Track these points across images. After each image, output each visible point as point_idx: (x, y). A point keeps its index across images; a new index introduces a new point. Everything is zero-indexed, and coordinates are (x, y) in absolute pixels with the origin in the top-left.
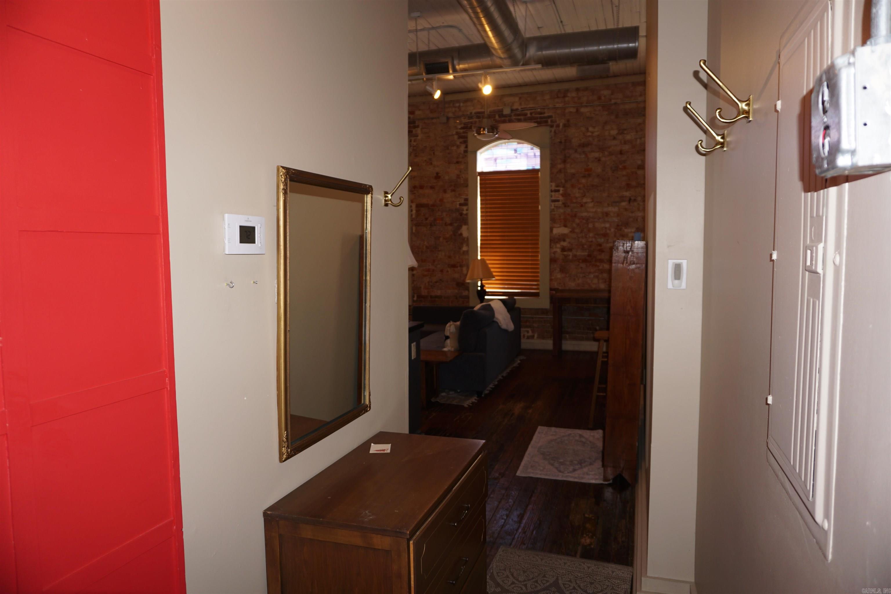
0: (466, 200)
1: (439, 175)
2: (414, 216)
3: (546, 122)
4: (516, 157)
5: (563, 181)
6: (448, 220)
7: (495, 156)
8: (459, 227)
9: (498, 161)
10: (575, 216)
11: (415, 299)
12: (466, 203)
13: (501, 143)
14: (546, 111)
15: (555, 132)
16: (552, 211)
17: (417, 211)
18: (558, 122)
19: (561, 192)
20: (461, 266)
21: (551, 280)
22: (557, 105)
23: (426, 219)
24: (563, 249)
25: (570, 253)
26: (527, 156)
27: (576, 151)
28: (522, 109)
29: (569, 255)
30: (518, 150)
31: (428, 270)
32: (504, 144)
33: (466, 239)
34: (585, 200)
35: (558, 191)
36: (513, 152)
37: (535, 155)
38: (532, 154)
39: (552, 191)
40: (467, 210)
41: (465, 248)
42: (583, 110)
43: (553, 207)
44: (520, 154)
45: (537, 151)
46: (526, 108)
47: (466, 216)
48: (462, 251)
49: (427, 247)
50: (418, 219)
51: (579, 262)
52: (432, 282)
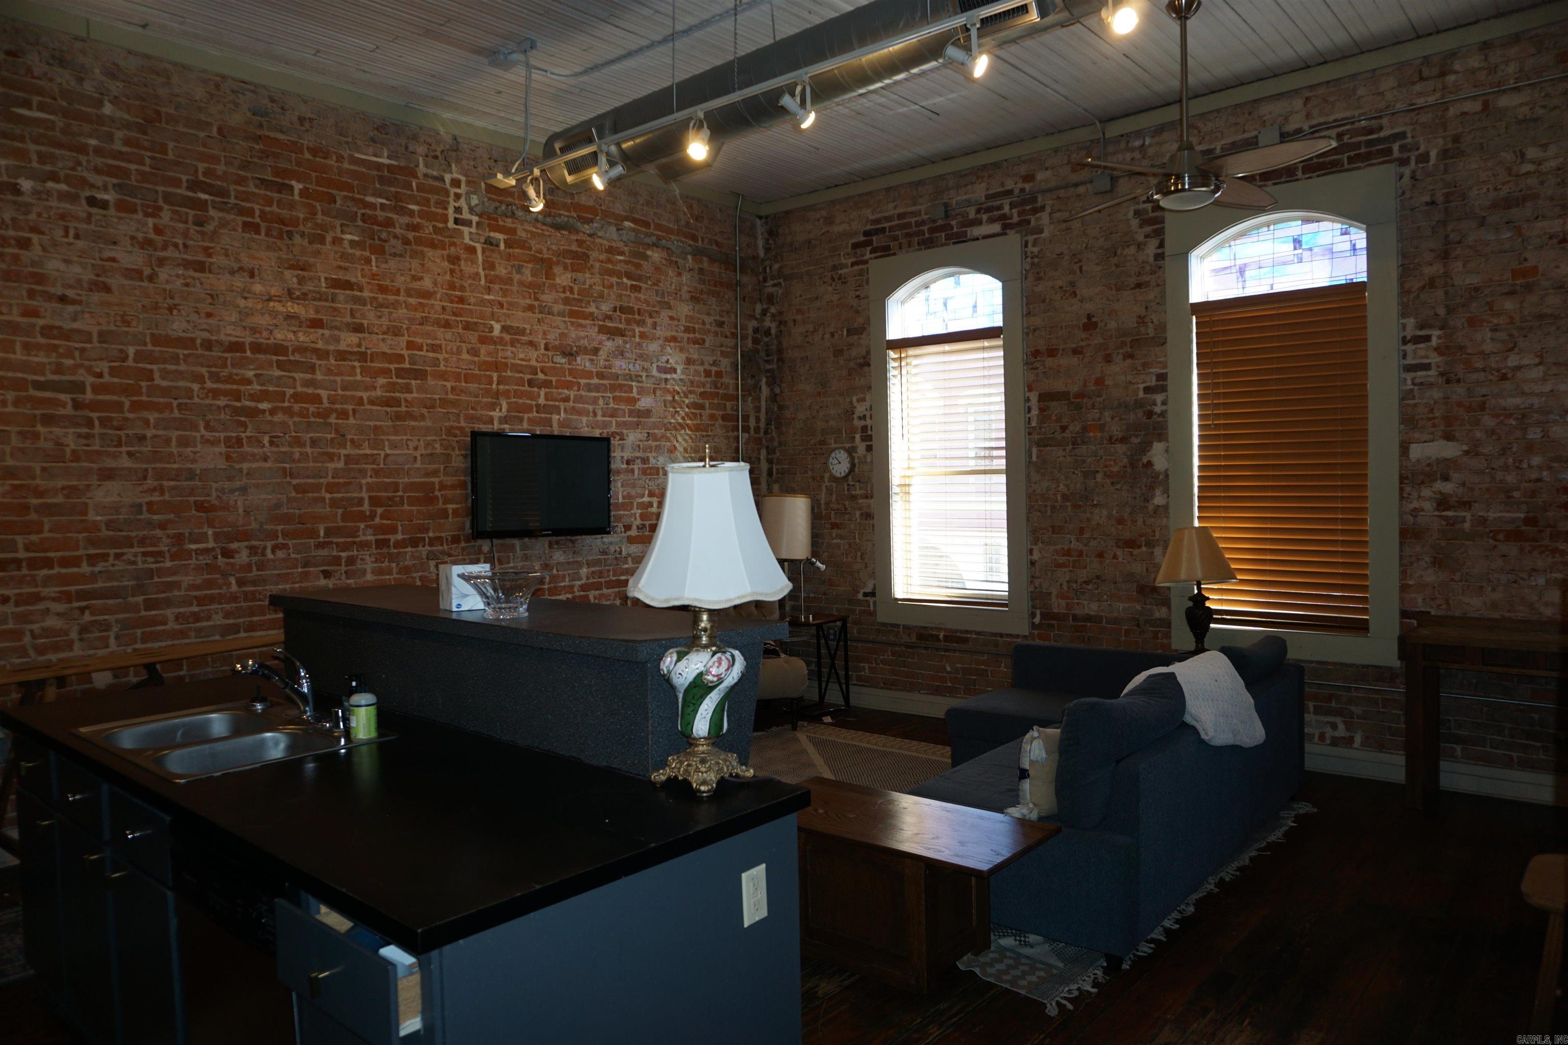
0: (1162, 377)
1: (1094, 319)
2: (1034, 424)
3: (1389, 151)
4: (1300, 261)
5: (1442, 311)
6: (1116, 429)
7: (1239, 262)
8: (1145, 447)
9: (1248, 274)
10: (1482, 407)
11: (1037, 620)
12: (1161, 385)
13: (1258, 227)
14: (1385, 121)
15: (1413, 177)
16: (1406, 396)
17: (1042, 410)
18: (1422, 149)
19: (1434, 342)
20: (1150, 544)
21: (1404, 588)
22: (1420, 102)
23: (1064, 429)
24: (1443, 503)
25: (1468, 515)
26: (1330, 252)
27: (1482, 222)
28: (1311, 127)
29: (1463, 520)
30: (1304, 239)
31: (1068, 553)
32: (1266, 229)
33: (1161, 477)
34: (1513, 360)
35: (1427, 338)
36: (1292, 246)
37: (1354, 248)
38: (1347, 246)
39: (1405, 341)
40: (1164, 403)
41: (1159, 500)
42: (1503, 101)
43: (1409, 386)
44: (1310, 249)
45: (1360, 237)
46: (1325, 123)
47: (1160, 419)
48: (1151, 508)
49: (1065, 497)
50: (1043, 430)
51: (1496, 540)
52: (1076, 582)
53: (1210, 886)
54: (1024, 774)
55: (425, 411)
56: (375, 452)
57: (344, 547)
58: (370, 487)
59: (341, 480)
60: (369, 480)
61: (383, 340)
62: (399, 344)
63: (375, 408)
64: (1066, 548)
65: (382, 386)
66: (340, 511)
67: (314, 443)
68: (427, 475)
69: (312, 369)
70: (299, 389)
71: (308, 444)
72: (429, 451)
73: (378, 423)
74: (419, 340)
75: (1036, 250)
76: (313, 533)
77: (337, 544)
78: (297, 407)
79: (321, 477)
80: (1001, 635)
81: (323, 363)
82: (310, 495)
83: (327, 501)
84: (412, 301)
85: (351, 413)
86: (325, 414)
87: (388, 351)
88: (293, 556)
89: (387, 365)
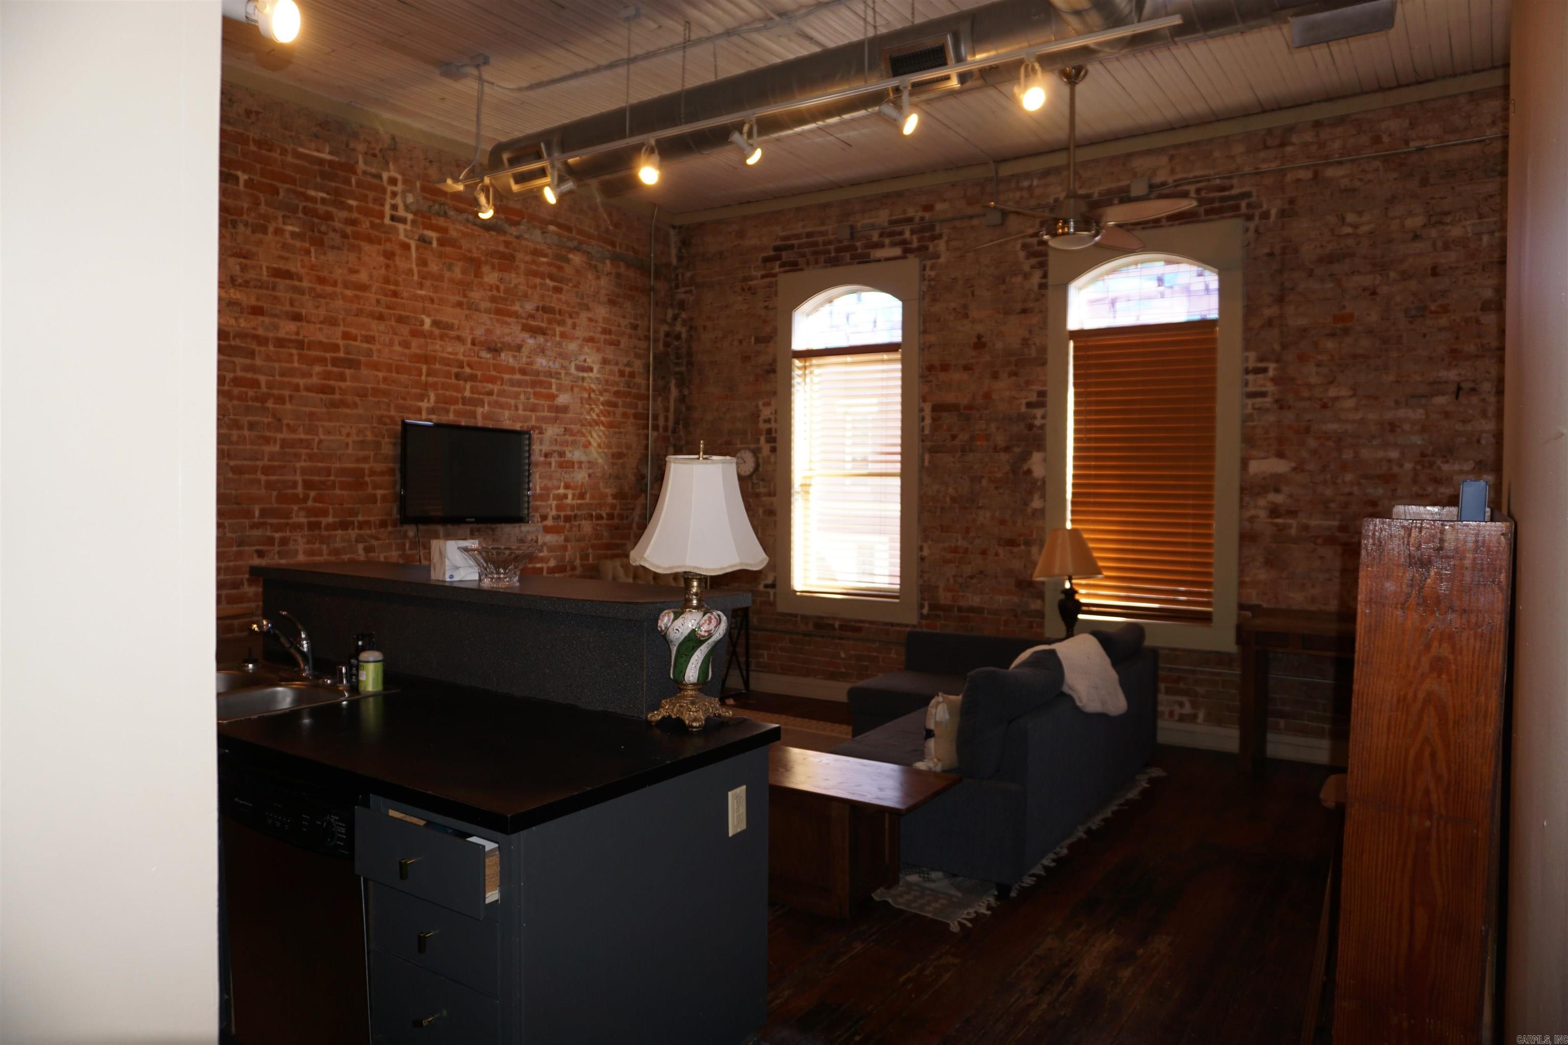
0: (1042, 394)
1: (983, 340)
2: (927, 432)
3: (1237, 208)
4: (1162, 296)
5: (1277, 347)
6: (1000, 439)
7: (1112, 295)
8: (1025, 457)
9: (1118, 305)
10: (1307, 430)
11: (925, 611)
12: (1041, 401)
13: (1127, 265)
14: (1235, 181)
15: (1257, 231)
16: (1247, 418)
17: (934, 420)
18: (1265, 207)
19: (1271, 373)
20: (1028, 543)
21: (1242, 584)
22: (1264, 167)
23: (954, 437)
24: (1274, 511)
25: (1292, 522)
26: (1187, 290)
27: (1311, 273)
28: (1175, 181)
29: (1290, 527)
30: (1166, 278)
31: (955, 550)
32: (1134, 267)
33: (1039, 483)
34: (1332, 392)
35: (1264, 370)
36: (1156, 283)
37: (1207, 289)
38: (1202, 287)
39: (1247, 371)
40: (1043, 417)
41: (1036, 504)
42: (1330, 172)
43: (1249, 410)
44: (1171, 287)
45: (1212, 280)
46: (1186, 179)
47: (1040, 431)
48: (1029, 510)
49: (953, 500)
50: (935, 437)
51: (1315, 544)
52: (962, 576)
53: (1080, 833)
54: (929, 734)
55: (357, 399)
56: (309, 437)
57: (278, 528)
58: (304, 471)
59: (276, 463)
60: (303, 464)
61: (321, 329)
62: (335, 335)
63: (310, 394)
64: (953, 545)
65: (318, 374)
66: (275, 493)
67: (252, 426)
68: (358, 460)
69: (252, 354)
70: (239, 373)
71: (246, 427)
72: (360, 438)
73: (313, 409)
74: (354, 331)
75: (933, 274)
76: (248, 514)
77: (272, 525)
78: (236, 391)
79: (257, 460)
80: (892, 625)
81: (263, 349)
82: (247, 476)
83: (263, 483)
84: (349, 293)
85: (287, 399)
86: (262, 399)
87: (325, 340)
88: (229, 535)
89: (322, 354)
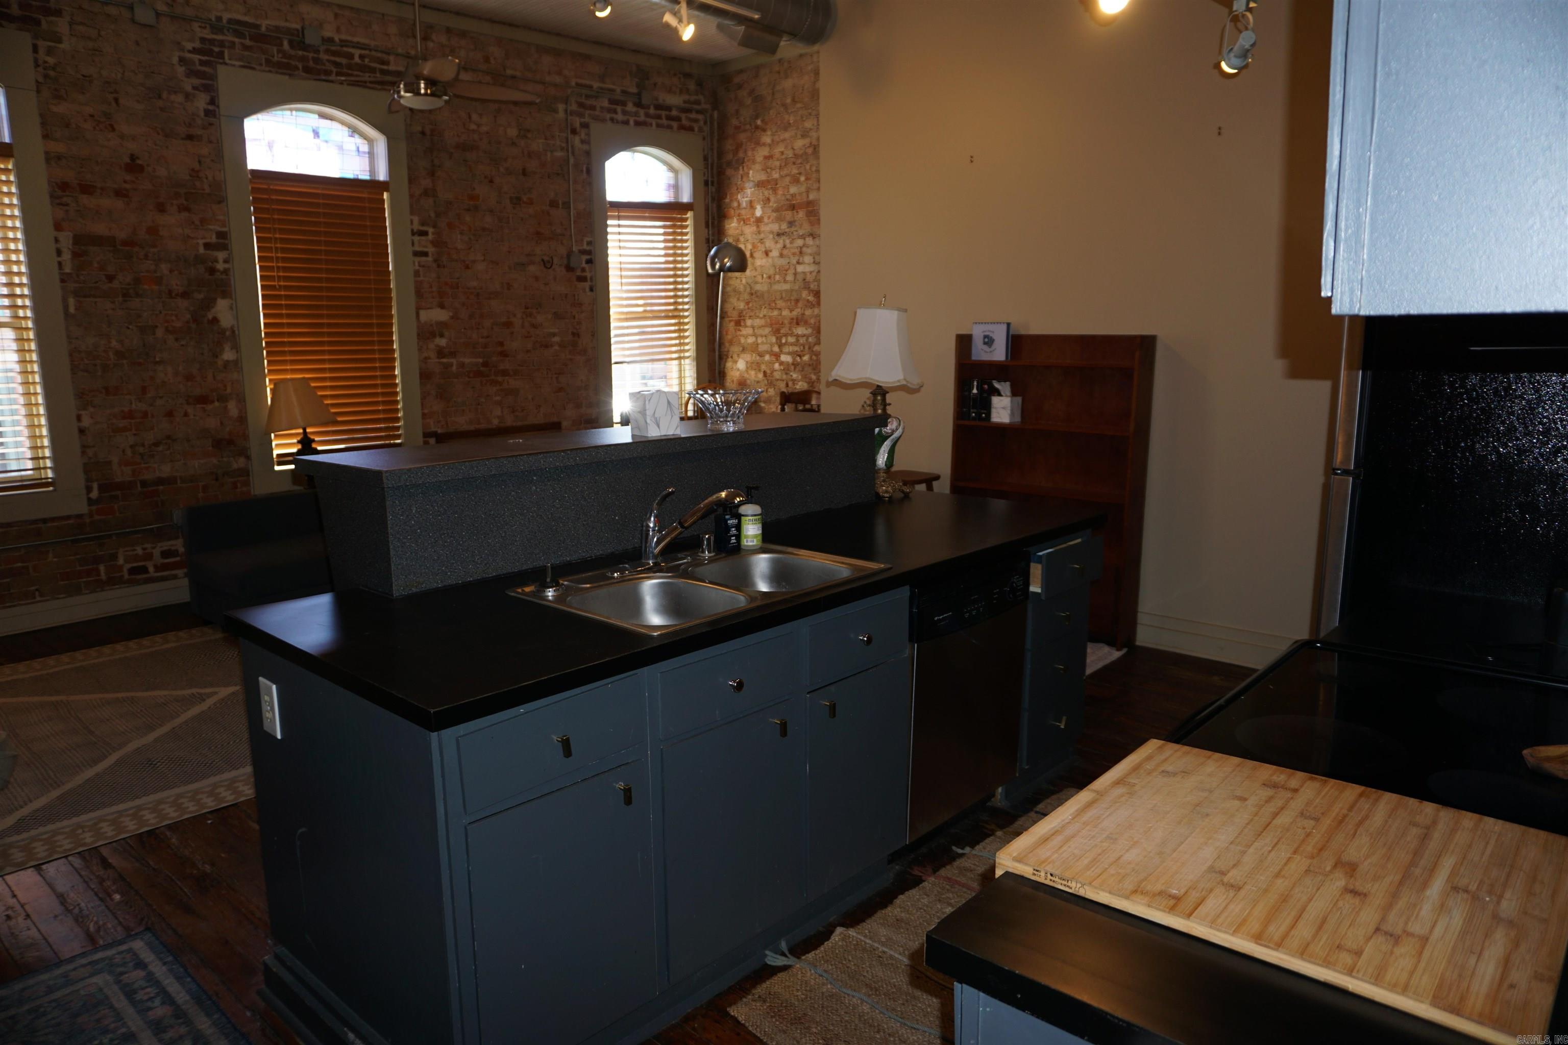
0: (222, 235)
1: (139, 162)
2: (64, 270)
5: (433, 215)
6: (175, 283)
8: (209, 303)
10: (457, 286)
11: (95, 494)
12: (222, 241)
16: (417, 274)
17: (75, 255)
19: (430, 237)
20: (223, 399)
21: (424, 417)
23: (110, 278)
24: (441, 353)
25: (454, 361)
26: (340, 148)
27: (451, 157)
28: (341, 41)
29: (451, 365)
30: (321, 132)
31: (130, 415)
33: (228, 333)
35: (426, 233)
36: (312, 135)
37: (358, 150)
39: (413, 234)
40: (228, 261)
41: (228, 355)
43: (417, 267)
44: (325, 142)
47: (224, 277)
48: (220, 363)
49: (120, 354)
50: (82, 278)
51: (469, 377)
52: (143, 445)
64: (126, 409)
80: (45, 521)
